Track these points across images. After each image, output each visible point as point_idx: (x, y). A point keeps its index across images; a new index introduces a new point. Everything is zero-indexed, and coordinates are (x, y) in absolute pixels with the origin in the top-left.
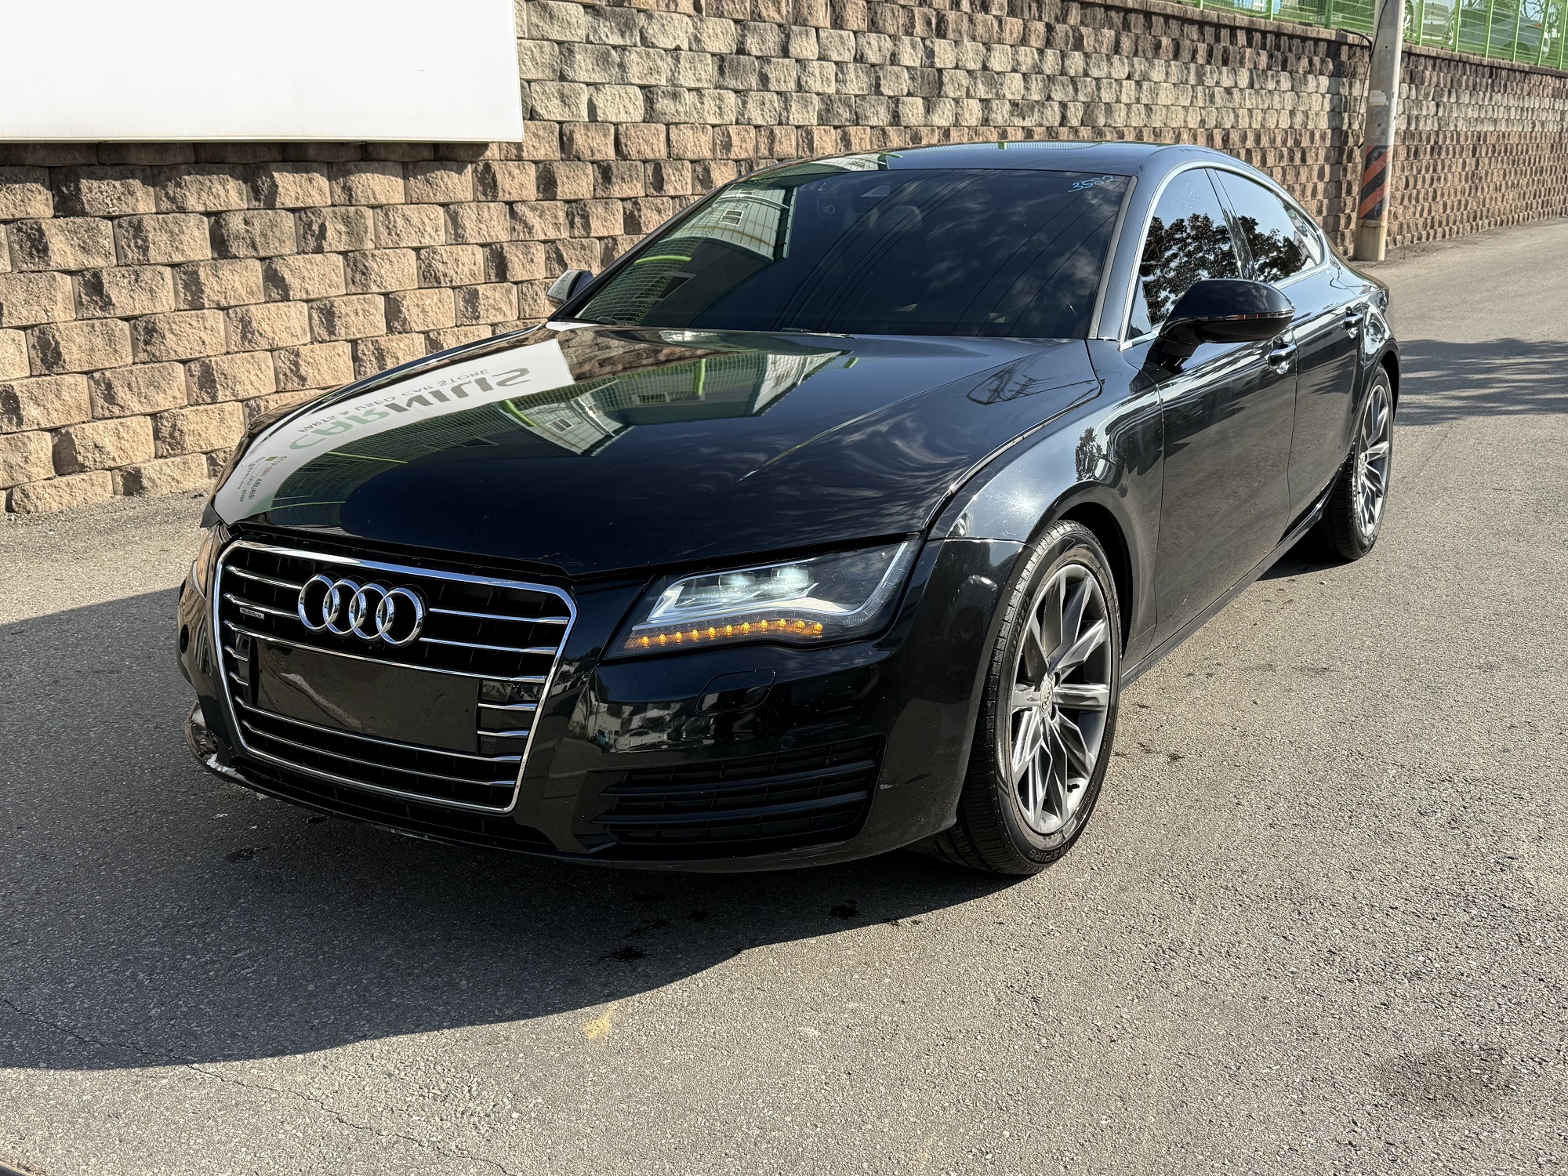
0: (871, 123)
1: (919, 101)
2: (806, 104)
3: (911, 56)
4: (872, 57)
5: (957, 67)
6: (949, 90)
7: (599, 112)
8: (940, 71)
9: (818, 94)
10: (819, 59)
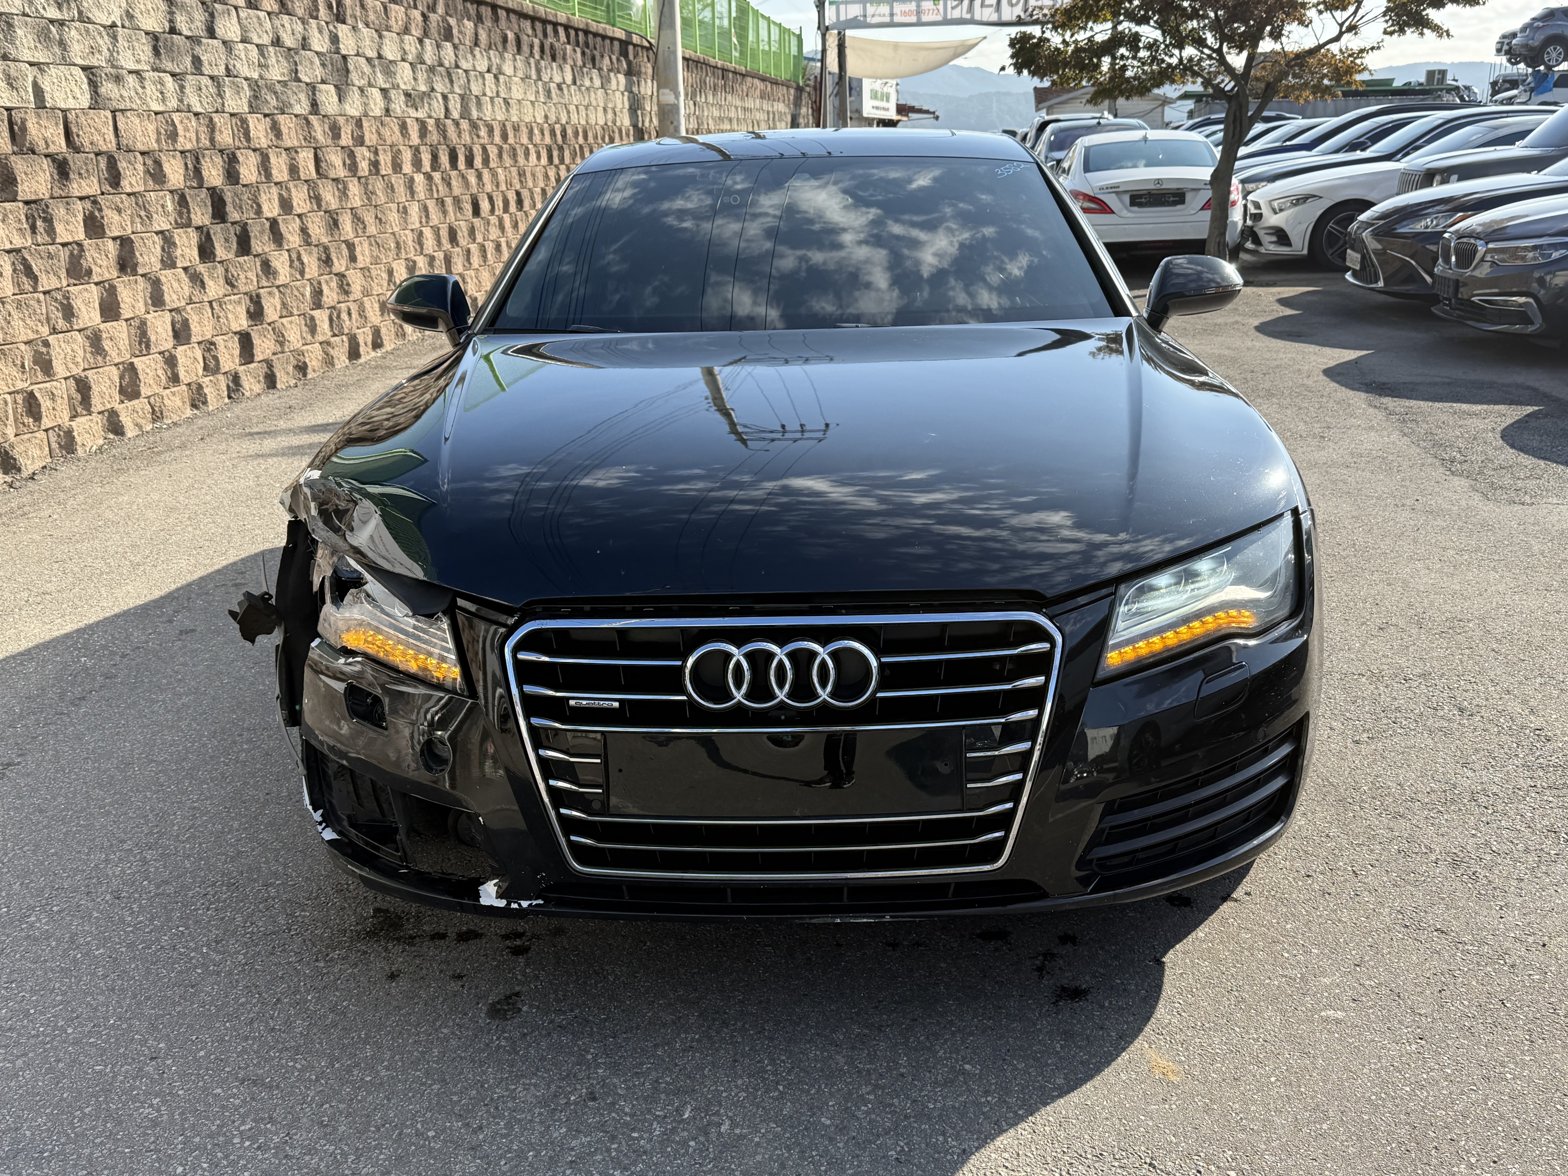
0: (295, 112)
1: (331, 88)
2: (238, 90)
3: (319, 43)
4: (289, 41)
5: (358, 55)
6: (354, 77)
7: (47, 97)
8: (344, 57)
9: (246, 79)
10: (242, 41)
